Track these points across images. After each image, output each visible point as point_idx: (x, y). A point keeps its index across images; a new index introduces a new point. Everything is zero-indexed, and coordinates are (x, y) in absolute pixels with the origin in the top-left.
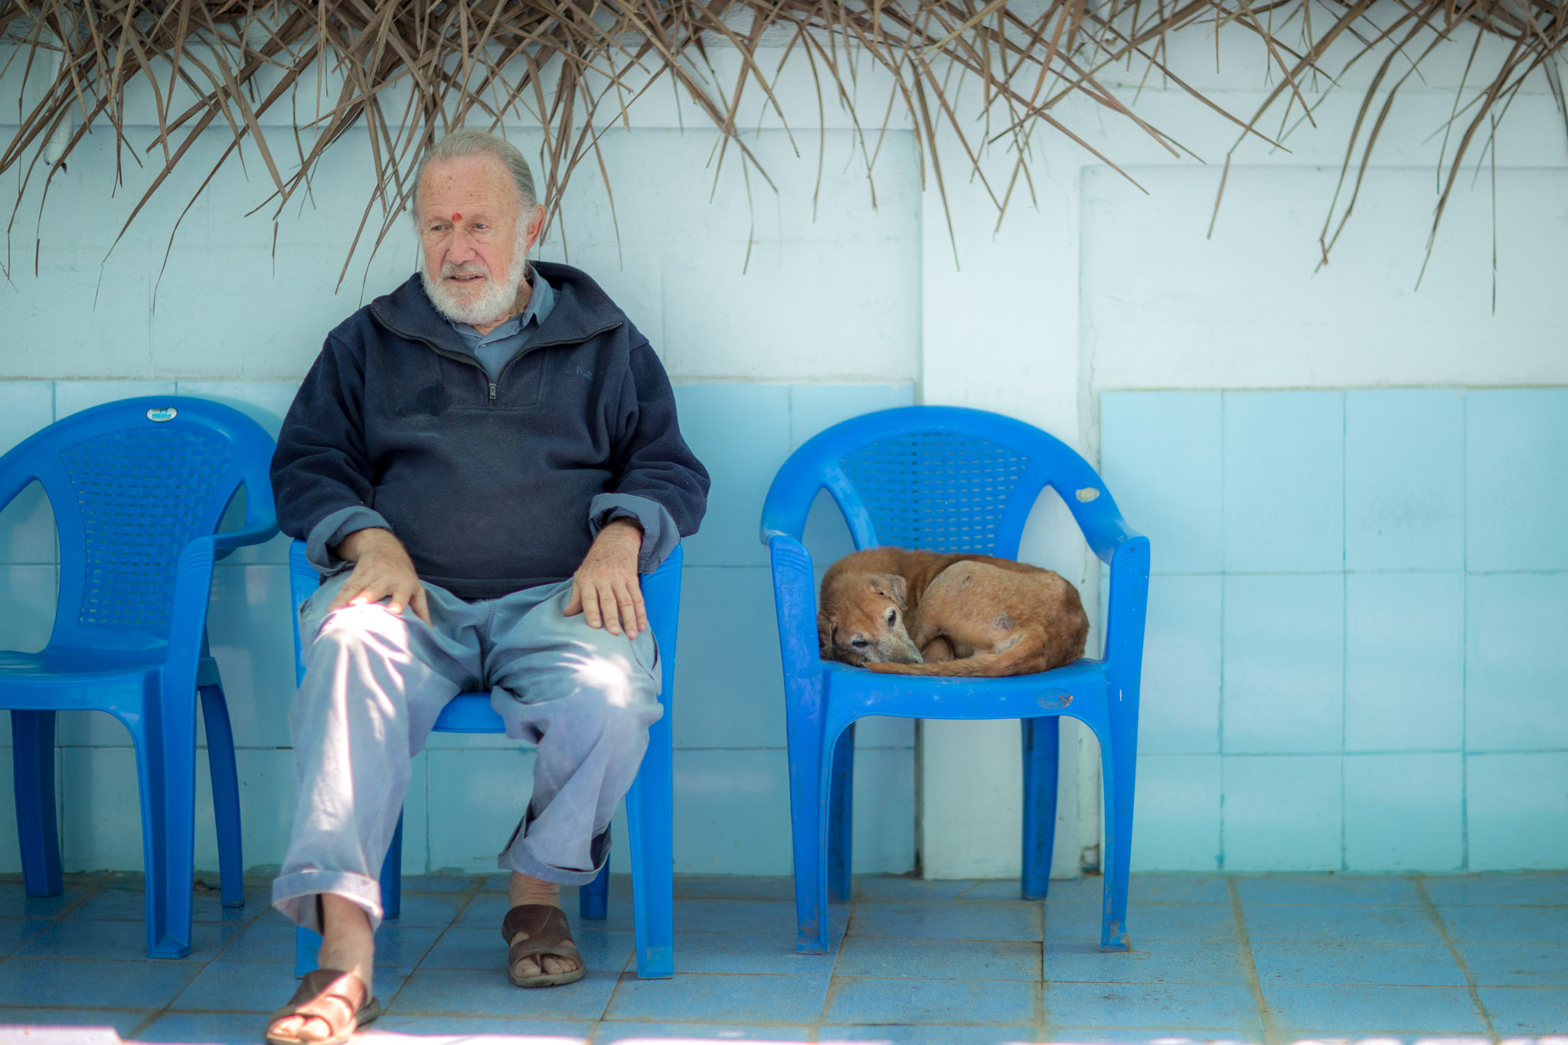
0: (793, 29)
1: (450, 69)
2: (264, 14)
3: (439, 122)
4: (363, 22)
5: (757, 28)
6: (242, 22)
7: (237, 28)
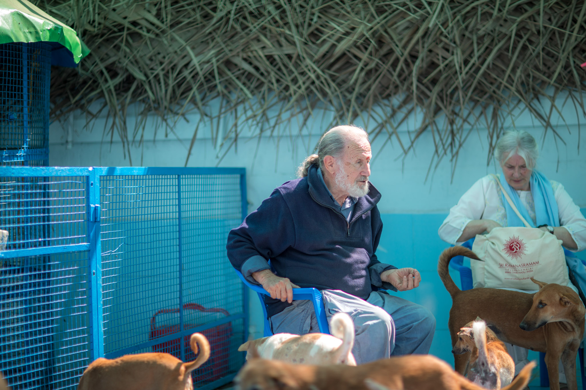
0: (567, 93)
1: (457, 110)
2: (397, 96)
3: (455, 127)
4: (428, 97)
5: (556, 93)
6: (390, 98)
7: (389, 100)
